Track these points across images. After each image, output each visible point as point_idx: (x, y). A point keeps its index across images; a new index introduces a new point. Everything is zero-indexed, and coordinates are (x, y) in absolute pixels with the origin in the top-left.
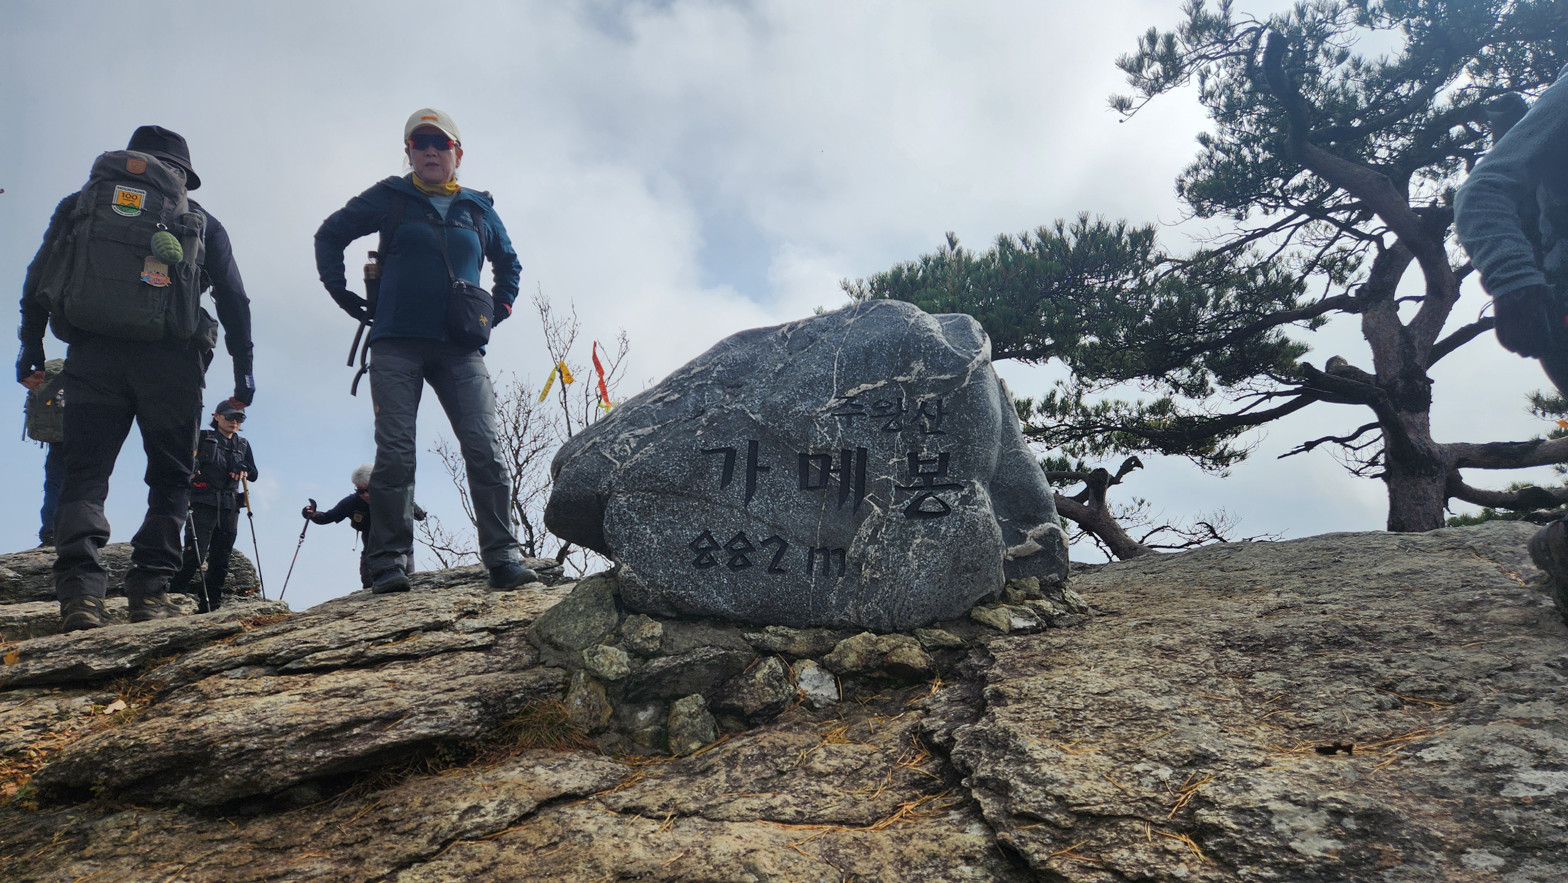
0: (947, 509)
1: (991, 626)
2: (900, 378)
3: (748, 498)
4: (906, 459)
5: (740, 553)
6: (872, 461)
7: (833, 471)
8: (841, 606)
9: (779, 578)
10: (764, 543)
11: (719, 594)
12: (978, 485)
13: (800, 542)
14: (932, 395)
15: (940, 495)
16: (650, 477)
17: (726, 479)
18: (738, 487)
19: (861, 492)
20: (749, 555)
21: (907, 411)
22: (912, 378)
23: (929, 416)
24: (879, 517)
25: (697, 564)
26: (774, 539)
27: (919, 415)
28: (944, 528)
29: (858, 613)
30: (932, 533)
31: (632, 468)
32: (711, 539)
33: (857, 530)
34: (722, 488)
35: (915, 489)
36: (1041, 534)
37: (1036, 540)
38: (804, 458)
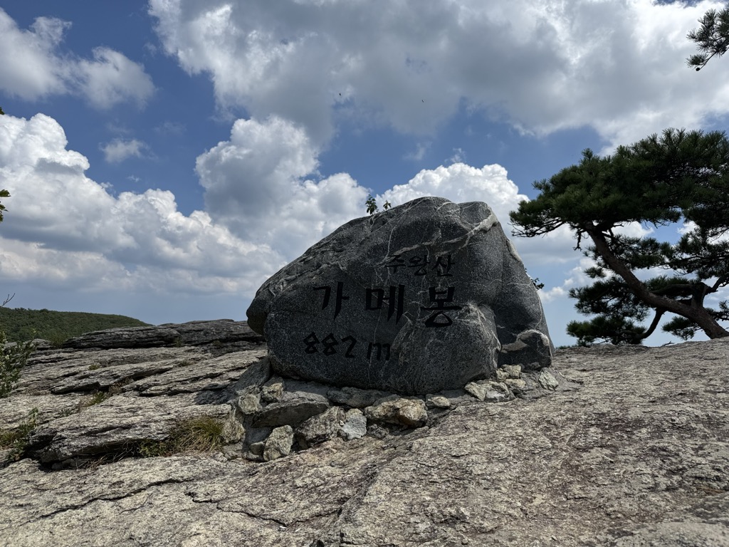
0: (450, 322)
1: (473, 396)
2: (426, 243)
3: (336, 315)
4: (428, 291)
5: (331, 345)
6: (407, 292)
7: (385, 299)
8: (386, 378)
9: (351, 360)
10: (344, 340)
11: (318, 368)
12: (472, 307)
13: (364, 340)
14: (445, 252)
15: (447, 313)
16: (287, 303)
17: (325, 304)
18: (331, 308)
19: (400, 312)
20: (335, 347)
21: (429, 263)
22: (432, 243)
23: (444, 266)
24: (411, 326)
25: (307, 350)
26: (349, 338)
27: (437, 265)
28: (447, 333)
29: (396, 382)
30: (441, 336)
31: (281, 298)
32: (315, 337)
33: (397, 333)
34: (323, 309)
35: (432, 309)
36: (527, 336)
37: (523, 341)
38: (369, 292)
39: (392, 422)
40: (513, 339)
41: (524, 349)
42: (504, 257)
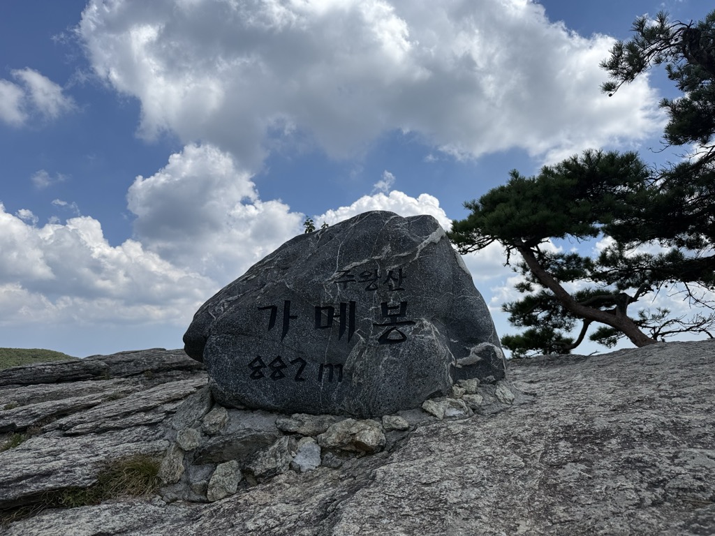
0: (404, 338)
1: (432, 414)
2: (376, 257)
3: (284, 335)
4: (380, 306)
5: (278, 369)
6: (358, 309)
7: (335, 316)
8: (340, 400)
9: (301, 383)
10: (292, 363)
11: (265, 395)
12: (425, 322)
13: (314, 361)
14: (396, 266)
15: (400, 329)
16: (229, 325)
17: (272, 325)
18: (278, 328)
19: (352, 329)
20: (283, 370)
21: (381, 277)
22: (383, 256)
23: (395, 280)
24: (363, 344)
25: (253, 376)
26: (299, 359)
27: (388, 280)
28: (402, 350)
29: (350, 405)
30: (395, 353)
31: (222, 321)
32: (261, 361)
33: (350, 352)
34: (269, 329)
35: (385, 325)
36: (481, 349)
37: (476, 354)
38: (318, 309)
39: (348, 448)
40: (467, 353)
41: (479, 362)
42: (454, 270)
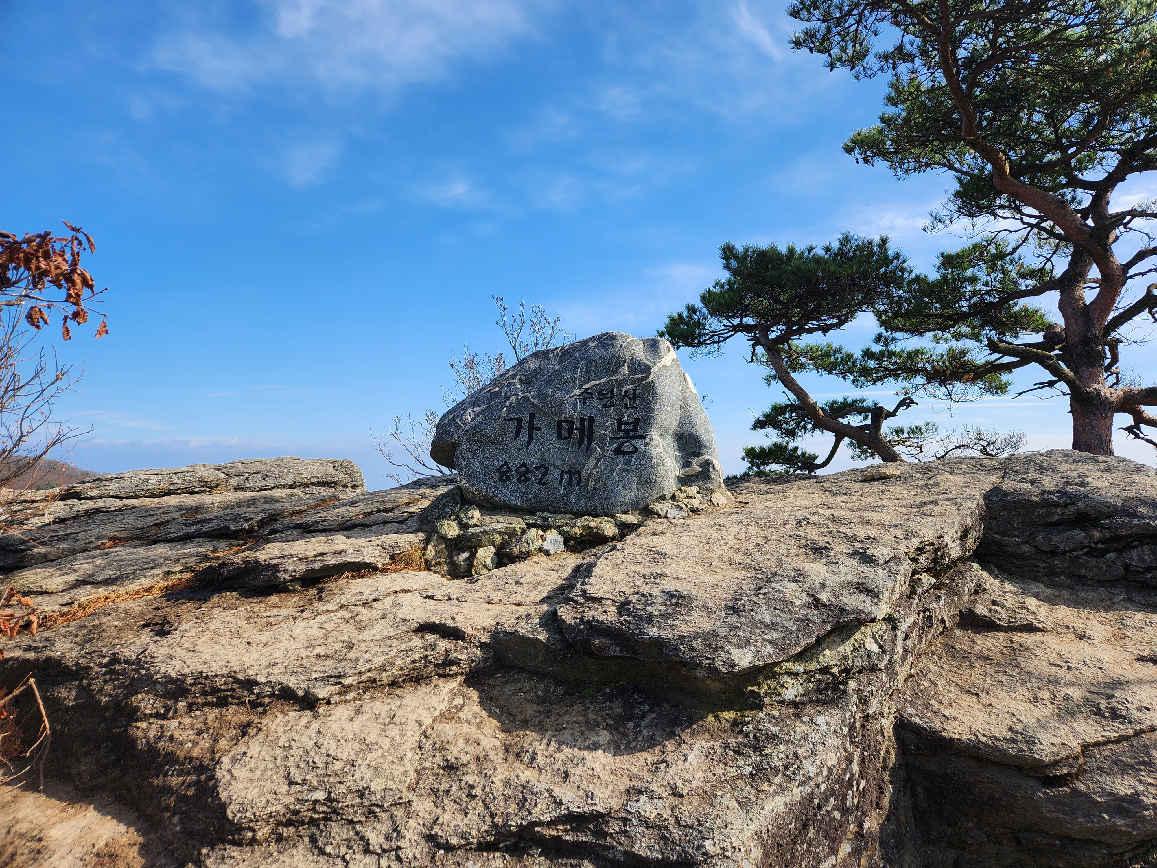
0: (636, 450)
2: (614, 378)
3: (528, 445)
4: (615, 422)
5: (524, 474)
6: (596, 423)
7: (575, 429)
8: (578, 502)
9: (544, 487)
10: (537, 469)
11: (512, 495)
12: (655, 436)
13: (555, 467)
14: (631, 386)
15: (633, 442)
16: (478, 434)
17: (517, 434)
18: (523, 438)
19: (590, 442)
20: (528, 475)
21: (616, 396)
22: (620, 377)
23: (630, 399)
24: (600, 454)
25: (501, 480)
26: (542, 466)
27: (624, 398)
28: (633, 460)
29: (587, 505)
30: (628, 463)
31: (471, 429)
32: (508, 466)
33: (587, 461)
34: (515, 439)
35: (619, 438)
36: (701, 462)
37: (697, 465)
38: (560, 422)
39: (589, 538)
40: (690, 465)
41: (698, 472)
42: (682, 390)
